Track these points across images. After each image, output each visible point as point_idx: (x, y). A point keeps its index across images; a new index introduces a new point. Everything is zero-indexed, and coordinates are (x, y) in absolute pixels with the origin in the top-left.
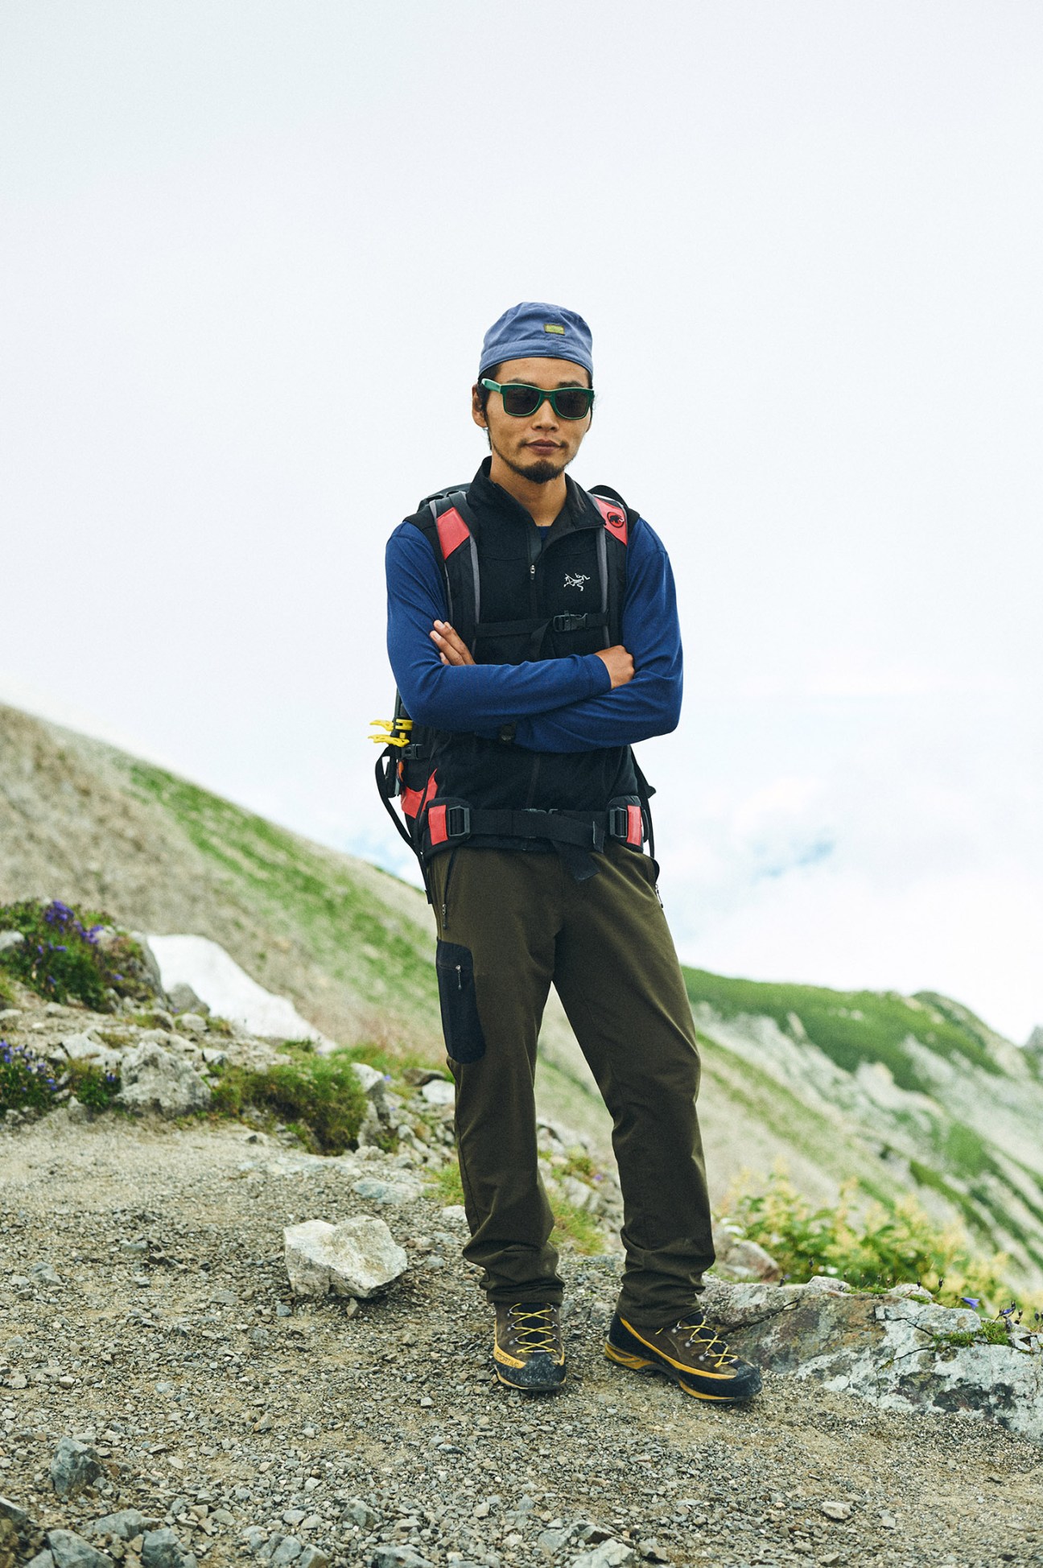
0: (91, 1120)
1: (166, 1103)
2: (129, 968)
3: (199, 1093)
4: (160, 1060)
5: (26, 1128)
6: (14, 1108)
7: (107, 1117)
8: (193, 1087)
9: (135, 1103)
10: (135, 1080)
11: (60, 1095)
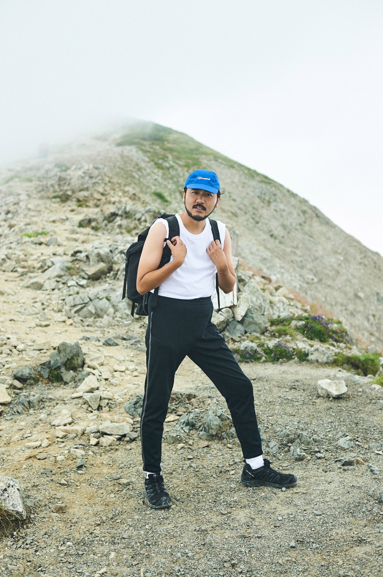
0: (300, 363)
1: (320, 360)
2: (341, 336)
3: (330, 359)
4: (319, 350)
5: (284, 364)
6: (282, 359)
7: (304, 363)
8: (328, 357)
9: (311, 360)
10: (312, 354)
11: (293, 357)
